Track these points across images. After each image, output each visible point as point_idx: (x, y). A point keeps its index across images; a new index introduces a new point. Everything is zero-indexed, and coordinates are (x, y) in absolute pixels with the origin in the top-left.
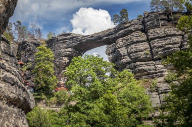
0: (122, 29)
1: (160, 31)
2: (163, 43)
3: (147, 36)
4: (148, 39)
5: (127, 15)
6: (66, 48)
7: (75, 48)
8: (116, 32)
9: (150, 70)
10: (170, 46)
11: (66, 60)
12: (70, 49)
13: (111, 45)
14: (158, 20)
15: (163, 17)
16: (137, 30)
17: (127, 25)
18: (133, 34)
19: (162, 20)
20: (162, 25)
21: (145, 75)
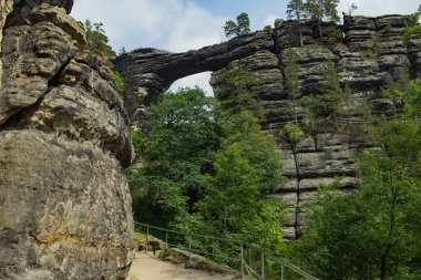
0: (237, 46)
1: (300, 52)
2: (304, 71)
3: (280, 59)
4: (280, 63)
5: (248, 23)
6: (145, 73)
7: (159, 73)
8: (230, 49)
9: (282, 114)
10: (316, 77)
11: (143, 91)
12: (150, 75)
13: (219, 72)
14: (298, 34)
15: (305, 30)
16: (264, 48)
17: (248, 39)
18: (257, 54)
19: (304, 34)
20: (305, 43)
21: (273, 122)
